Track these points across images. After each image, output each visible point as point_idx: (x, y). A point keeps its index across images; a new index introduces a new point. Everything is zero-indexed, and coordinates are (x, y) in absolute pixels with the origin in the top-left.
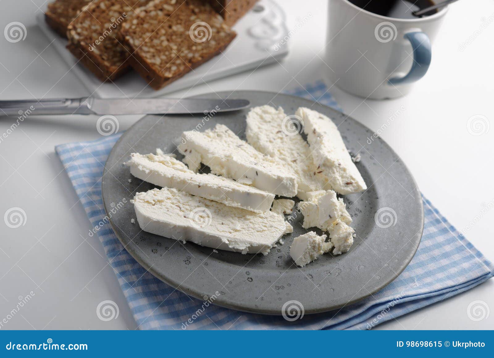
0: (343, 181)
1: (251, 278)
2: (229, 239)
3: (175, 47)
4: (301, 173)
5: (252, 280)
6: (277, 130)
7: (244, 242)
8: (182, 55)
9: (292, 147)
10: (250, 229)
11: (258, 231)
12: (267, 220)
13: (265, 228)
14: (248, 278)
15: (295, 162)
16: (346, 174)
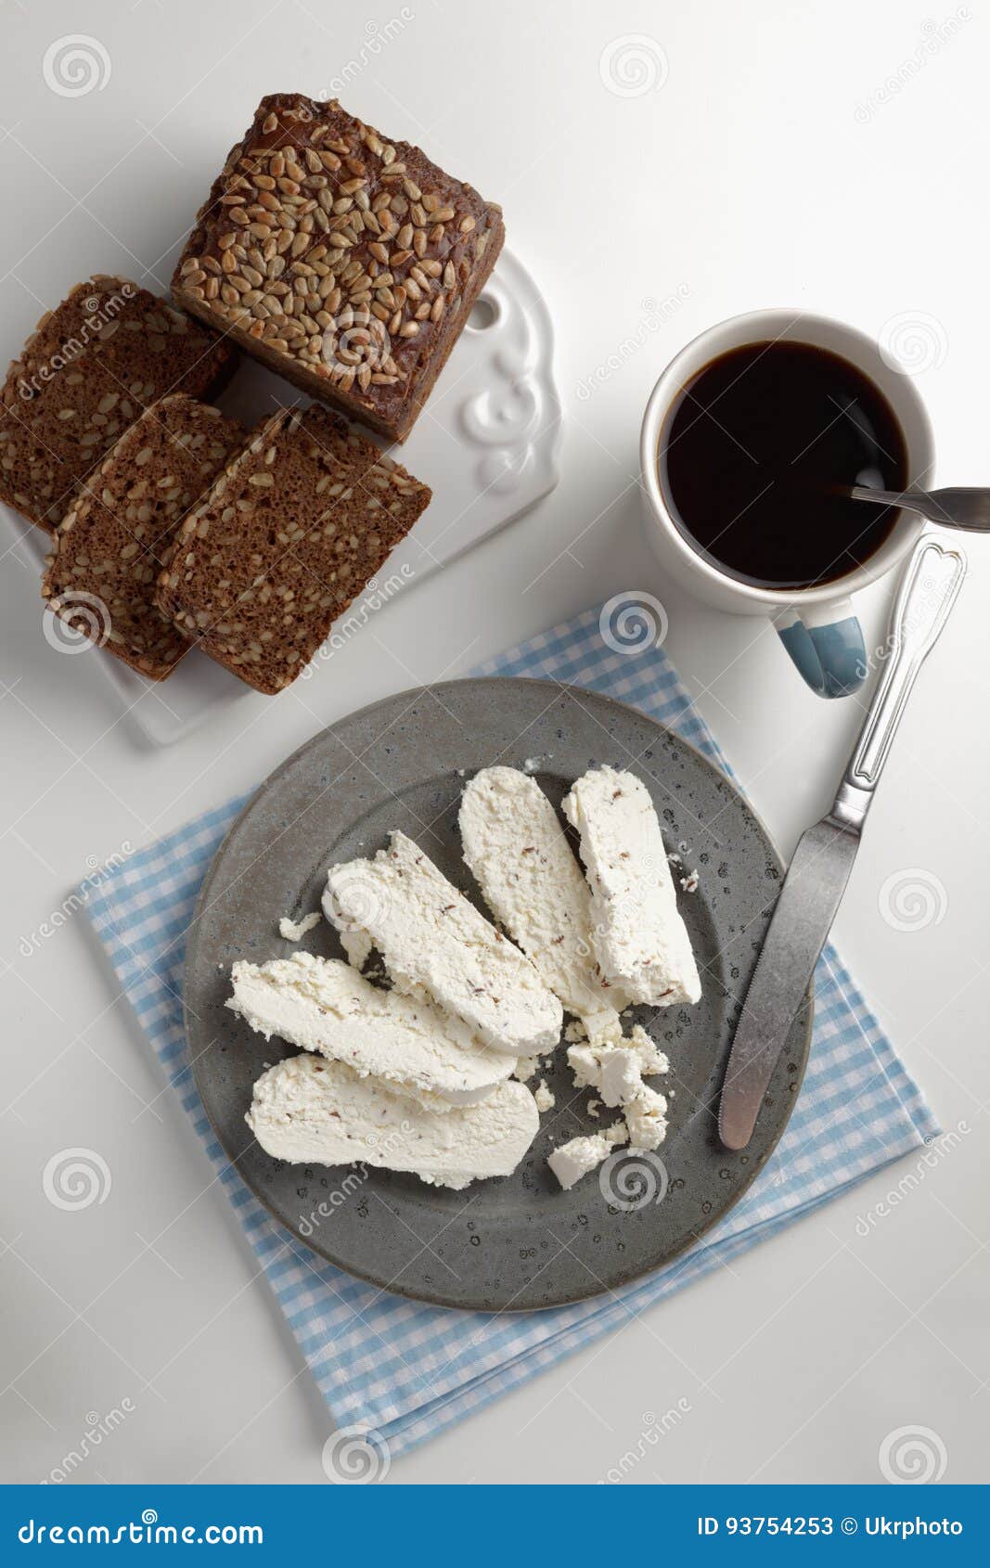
0: (653, 991)
1: (477, 1237)
2: (434, 1174)
3: (289, 596)
4: (570, 973)
5: (479, 1240)
6: (522, 845)
7: (462, 1175)
8: (309, 608)
9: (554, 900)
10: (472, 1140)
11: (486, 1144)
12: (503, 1113)
13: (499, 1135)
14: (472, 1237)
15: (559, 944)
16: (661, 975)
